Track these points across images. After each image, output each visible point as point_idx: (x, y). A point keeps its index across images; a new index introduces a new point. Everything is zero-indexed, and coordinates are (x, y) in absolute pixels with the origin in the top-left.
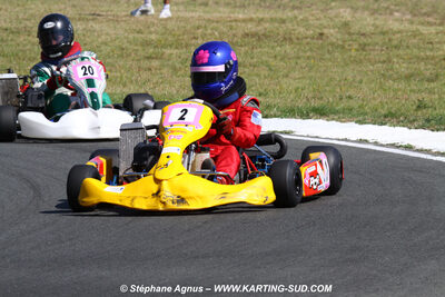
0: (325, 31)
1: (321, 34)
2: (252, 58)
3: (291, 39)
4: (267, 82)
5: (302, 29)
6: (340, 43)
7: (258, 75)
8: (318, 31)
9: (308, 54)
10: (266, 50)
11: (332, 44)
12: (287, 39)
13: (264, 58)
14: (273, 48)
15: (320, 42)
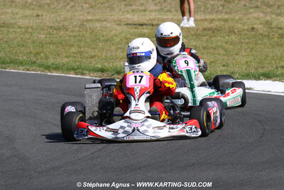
0: (255, 26)
1: (253, 28)
2: (212, 43)
3: (234, 32)
4: (226, 58)
5: (240, 26)
6: (266, 33)
7: (219, 54)
8: (251, 26)
9: (247, 40)
10: (219, 38)
11: (262, 35)
12: (231, 31)
13: (219, 43)
14: (224, 37)
15: (253, 33)
